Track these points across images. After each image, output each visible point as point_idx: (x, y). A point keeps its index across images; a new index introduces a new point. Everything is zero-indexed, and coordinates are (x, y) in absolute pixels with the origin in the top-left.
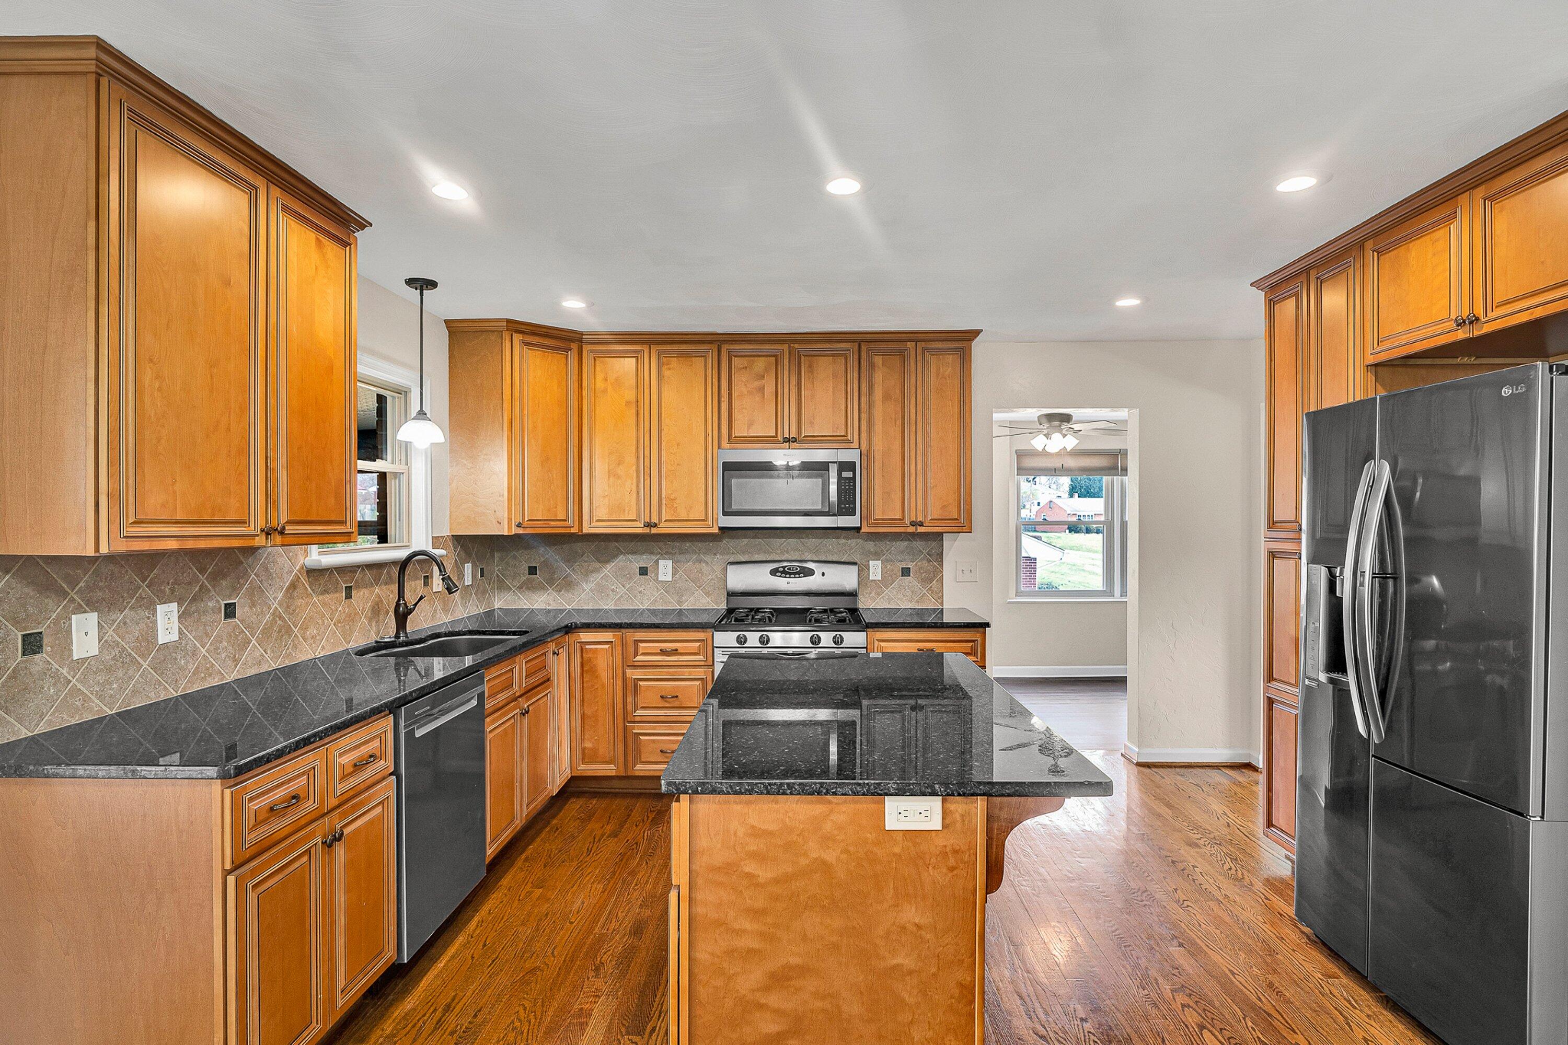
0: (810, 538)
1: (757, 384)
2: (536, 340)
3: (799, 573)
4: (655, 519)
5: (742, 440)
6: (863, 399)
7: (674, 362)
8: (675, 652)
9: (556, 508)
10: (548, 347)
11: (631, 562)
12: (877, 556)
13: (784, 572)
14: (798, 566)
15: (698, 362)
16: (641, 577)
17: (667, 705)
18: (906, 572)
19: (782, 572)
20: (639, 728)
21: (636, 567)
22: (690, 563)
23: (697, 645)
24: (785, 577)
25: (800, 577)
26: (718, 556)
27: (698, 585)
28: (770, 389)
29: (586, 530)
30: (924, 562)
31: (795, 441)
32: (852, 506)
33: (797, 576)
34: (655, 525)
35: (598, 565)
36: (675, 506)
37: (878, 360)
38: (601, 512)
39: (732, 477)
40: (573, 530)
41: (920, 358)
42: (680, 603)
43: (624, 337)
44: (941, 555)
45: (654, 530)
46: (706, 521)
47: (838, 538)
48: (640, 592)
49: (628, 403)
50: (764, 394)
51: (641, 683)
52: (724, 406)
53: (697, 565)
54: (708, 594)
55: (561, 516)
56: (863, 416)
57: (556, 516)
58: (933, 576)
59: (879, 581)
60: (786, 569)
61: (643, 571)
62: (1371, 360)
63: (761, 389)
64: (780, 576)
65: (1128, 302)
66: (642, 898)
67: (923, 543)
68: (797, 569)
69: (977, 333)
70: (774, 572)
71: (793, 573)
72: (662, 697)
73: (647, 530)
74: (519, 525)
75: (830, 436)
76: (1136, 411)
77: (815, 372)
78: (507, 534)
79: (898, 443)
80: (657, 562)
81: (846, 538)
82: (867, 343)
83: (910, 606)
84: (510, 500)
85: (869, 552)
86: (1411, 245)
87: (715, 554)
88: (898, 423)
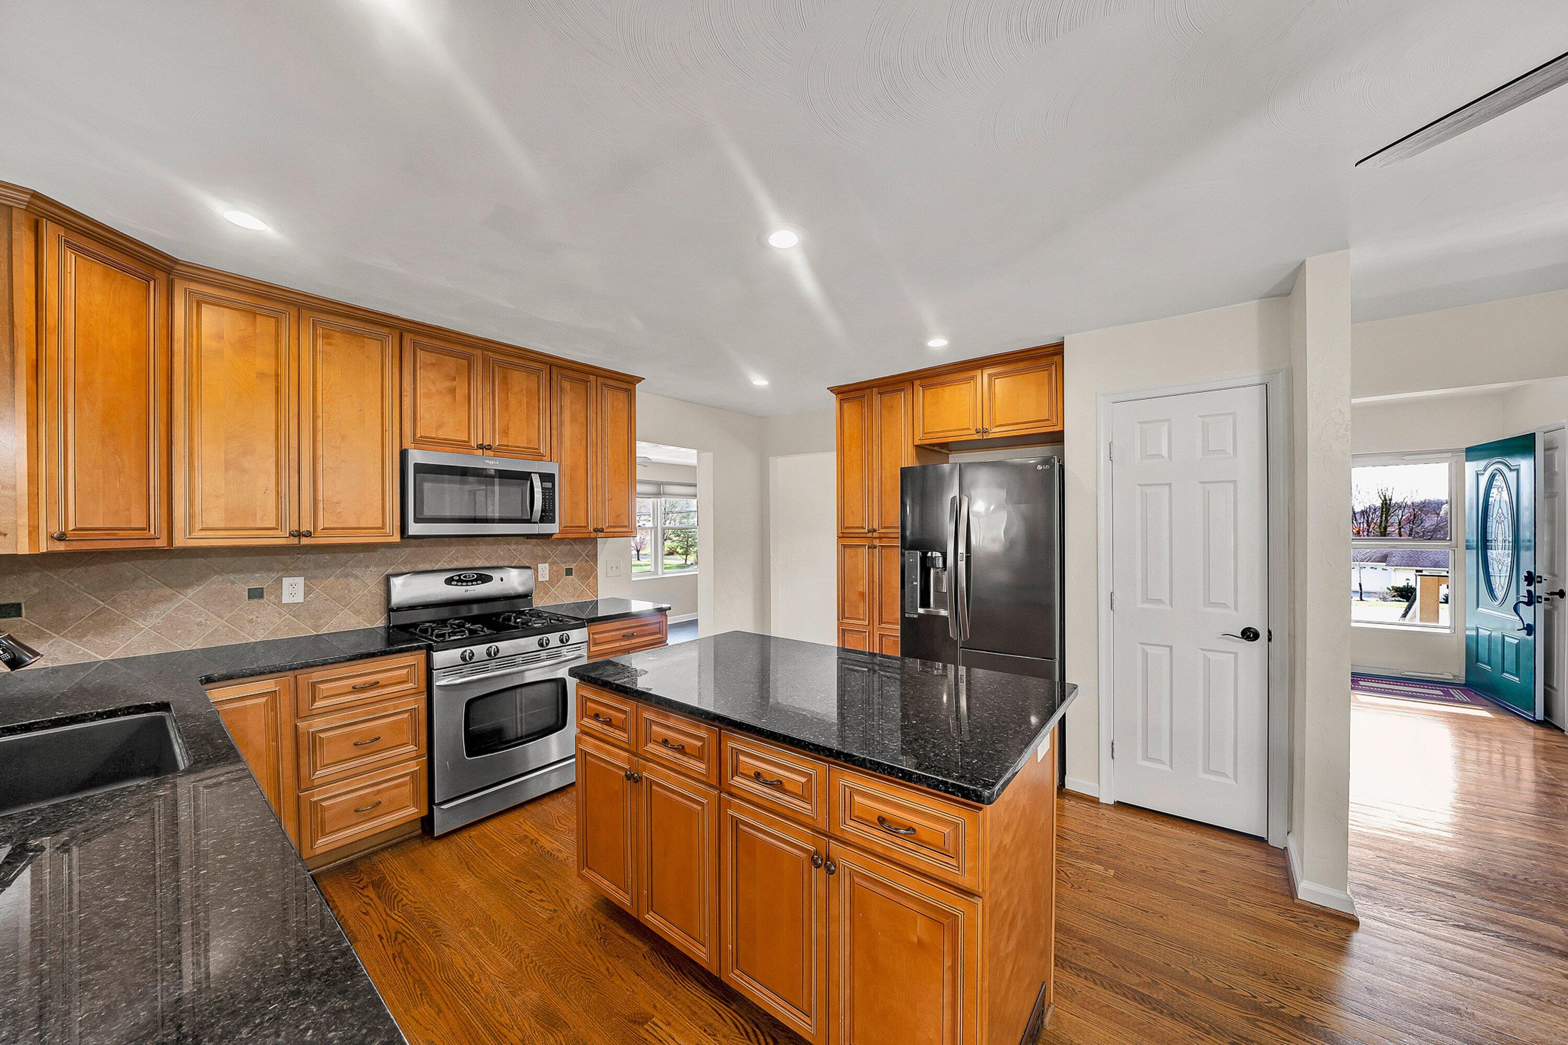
0: (480, 545)
1: (448, 384)
2: (92, 246)
3: (476, 580)
4: (306, 526)
5: (430, 442)
6: (554, 418)
7: (338, 338)
8: (375, 685)
9: (129, 510)
10: (114, 265)
11: (233, 583)
12: (544, 559)
13: (460, 580)
14: (476, 574)
15: (374, 348)
16: (252, 601)
17: (365, 752)
18: (569, 572)
19: (458, 581)
20: (319, 794)
21: (242, 588)
22: (331, 579)
23: (405, 671)
24: (462, 585)
25: (477, 584)
26: (372, 568)
27: (343, 603)
28: (461, 392)
29: (180, 541)
30: (583, 562)
31: (490, 449)
32: (551, 514)
33: (474, 583)
34: (308, 534)
35: (168, 591)
36: (339, 510)
37: (567, 385)
38: (215, 518)
39: (425, 480)
40: (159, 544)
41: (599, 390)
42: (316, 627)
43: (258, 287)
44: (596, 556)
45: (305, 541)
46: (384, 529)
47: (509, 544)
48: (251, 621)
49: (261, 375)
50: (455, 396)
51: (323, 735)
52: (407, 401)
53: (342, 580)
54: (357, 612)
55: (139, 522)
56: (554, 432)
57: (130, 521)
58: (589, 574)
59: (546, 581)
60: (462, 577)
61: (256, 594)
62: (918, 442)
63: (453, 391)
64: (456, 585)
65: (759, 381)
66: (501, 985)
67: (582, 546)
68: (473, 576)
69: (640, 379)
70: (449, 581)
71: (472, 581)
72: (355, 744)
73: (295, 541)
74: (61, 538)
75: (524, 448)
76: (710, 455)
77: (509, 385)
78: (28, 553)
79: (583, 459)
80: (279, 581)
81: (516, 544)
82: (558, 368)
83: (573, 601)
84: (33, 496)
85: (537, 556)
86: (945, 388)
87: (367, 567)
88: (582, 443)
